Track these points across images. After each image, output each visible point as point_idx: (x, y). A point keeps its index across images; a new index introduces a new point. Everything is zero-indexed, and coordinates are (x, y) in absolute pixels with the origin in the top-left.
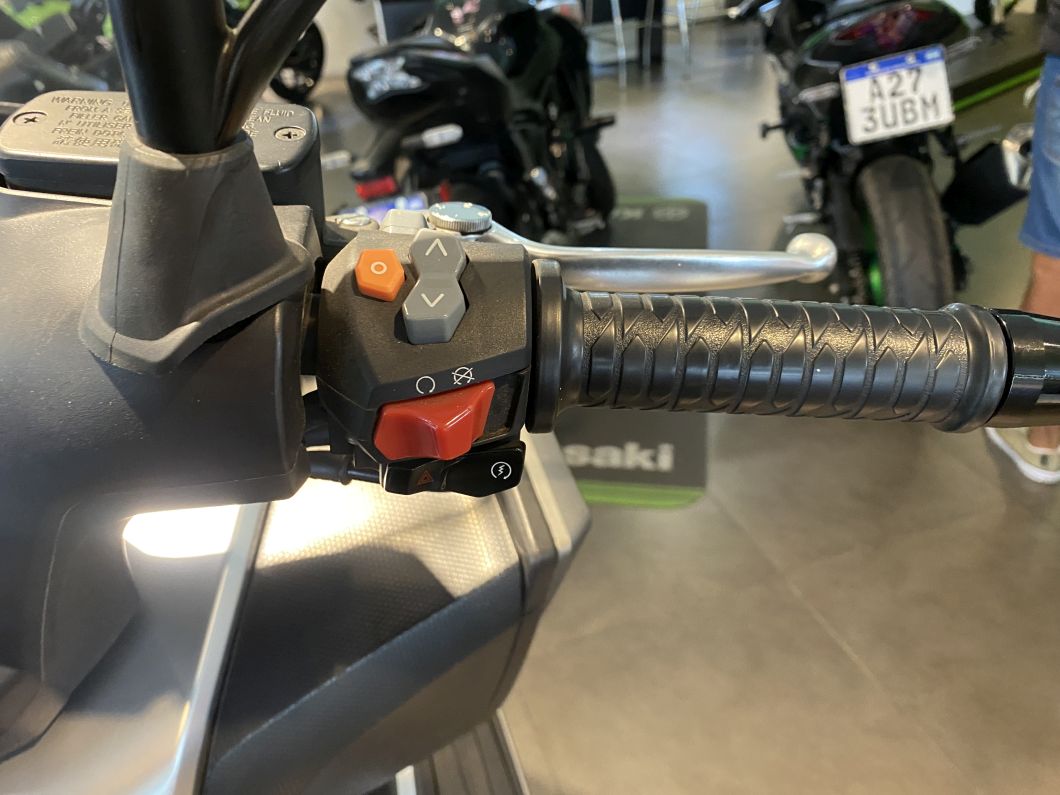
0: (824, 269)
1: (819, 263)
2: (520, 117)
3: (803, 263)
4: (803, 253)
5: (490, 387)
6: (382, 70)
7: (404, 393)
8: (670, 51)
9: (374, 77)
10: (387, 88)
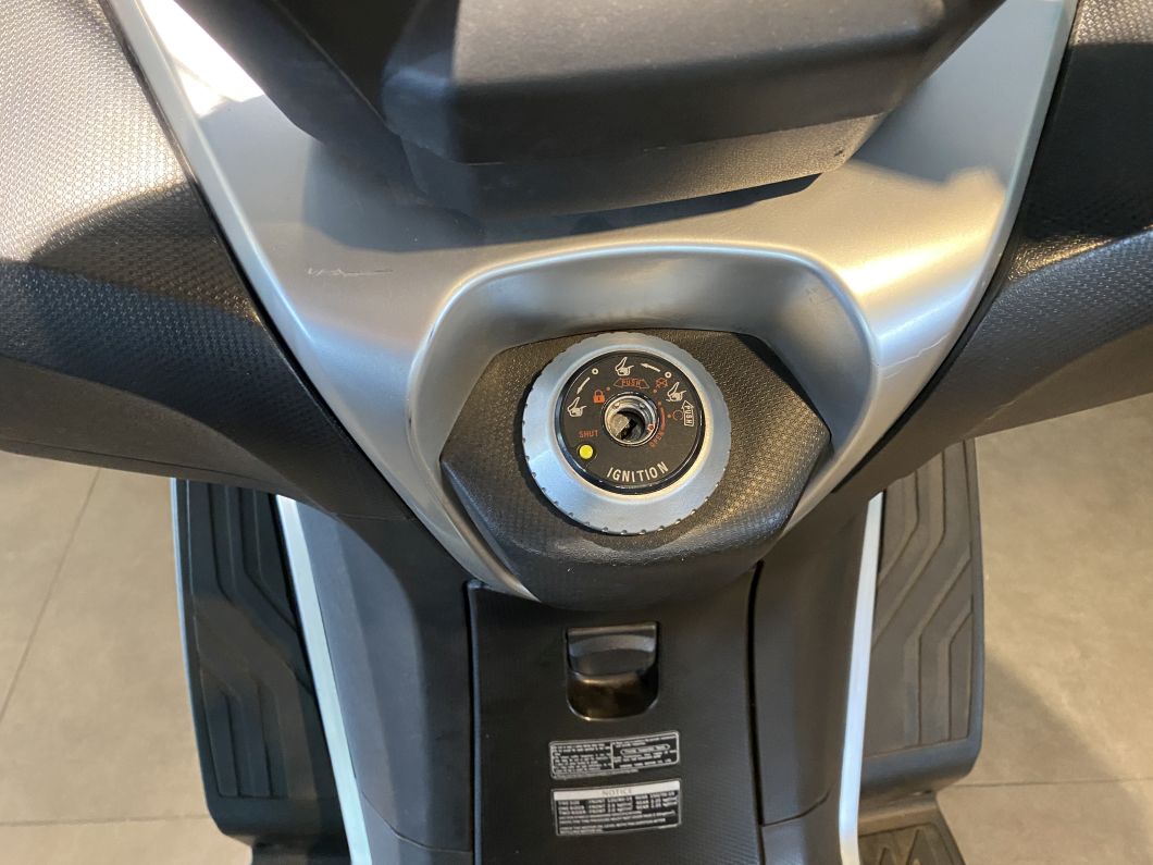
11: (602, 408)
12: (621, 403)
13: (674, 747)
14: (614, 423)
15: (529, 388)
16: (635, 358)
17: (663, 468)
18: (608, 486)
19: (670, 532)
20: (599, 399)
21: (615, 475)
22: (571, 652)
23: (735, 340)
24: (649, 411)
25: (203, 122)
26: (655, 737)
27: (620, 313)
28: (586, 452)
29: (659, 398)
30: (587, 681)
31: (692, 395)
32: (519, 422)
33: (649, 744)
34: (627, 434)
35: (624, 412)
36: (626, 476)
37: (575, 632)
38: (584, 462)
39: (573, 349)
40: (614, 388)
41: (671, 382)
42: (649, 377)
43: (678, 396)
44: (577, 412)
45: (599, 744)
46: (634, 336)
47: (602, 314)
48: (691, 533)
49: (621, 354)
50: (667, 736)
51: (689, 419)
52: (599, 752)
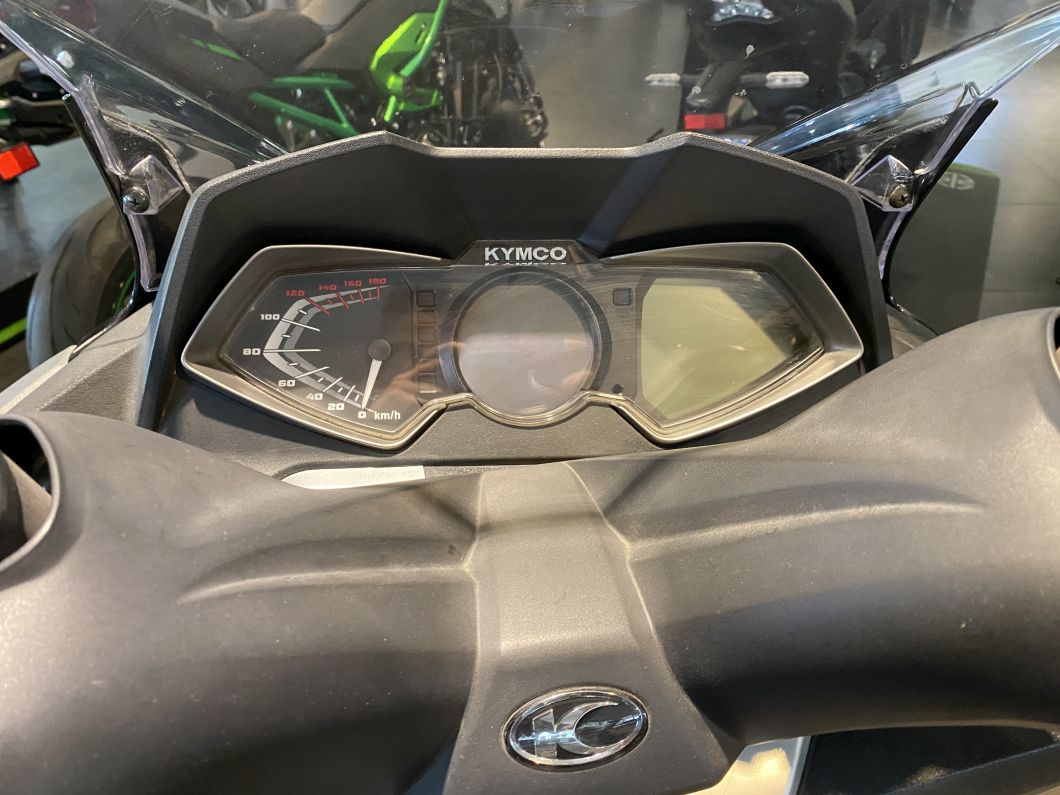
10: (734, 12)
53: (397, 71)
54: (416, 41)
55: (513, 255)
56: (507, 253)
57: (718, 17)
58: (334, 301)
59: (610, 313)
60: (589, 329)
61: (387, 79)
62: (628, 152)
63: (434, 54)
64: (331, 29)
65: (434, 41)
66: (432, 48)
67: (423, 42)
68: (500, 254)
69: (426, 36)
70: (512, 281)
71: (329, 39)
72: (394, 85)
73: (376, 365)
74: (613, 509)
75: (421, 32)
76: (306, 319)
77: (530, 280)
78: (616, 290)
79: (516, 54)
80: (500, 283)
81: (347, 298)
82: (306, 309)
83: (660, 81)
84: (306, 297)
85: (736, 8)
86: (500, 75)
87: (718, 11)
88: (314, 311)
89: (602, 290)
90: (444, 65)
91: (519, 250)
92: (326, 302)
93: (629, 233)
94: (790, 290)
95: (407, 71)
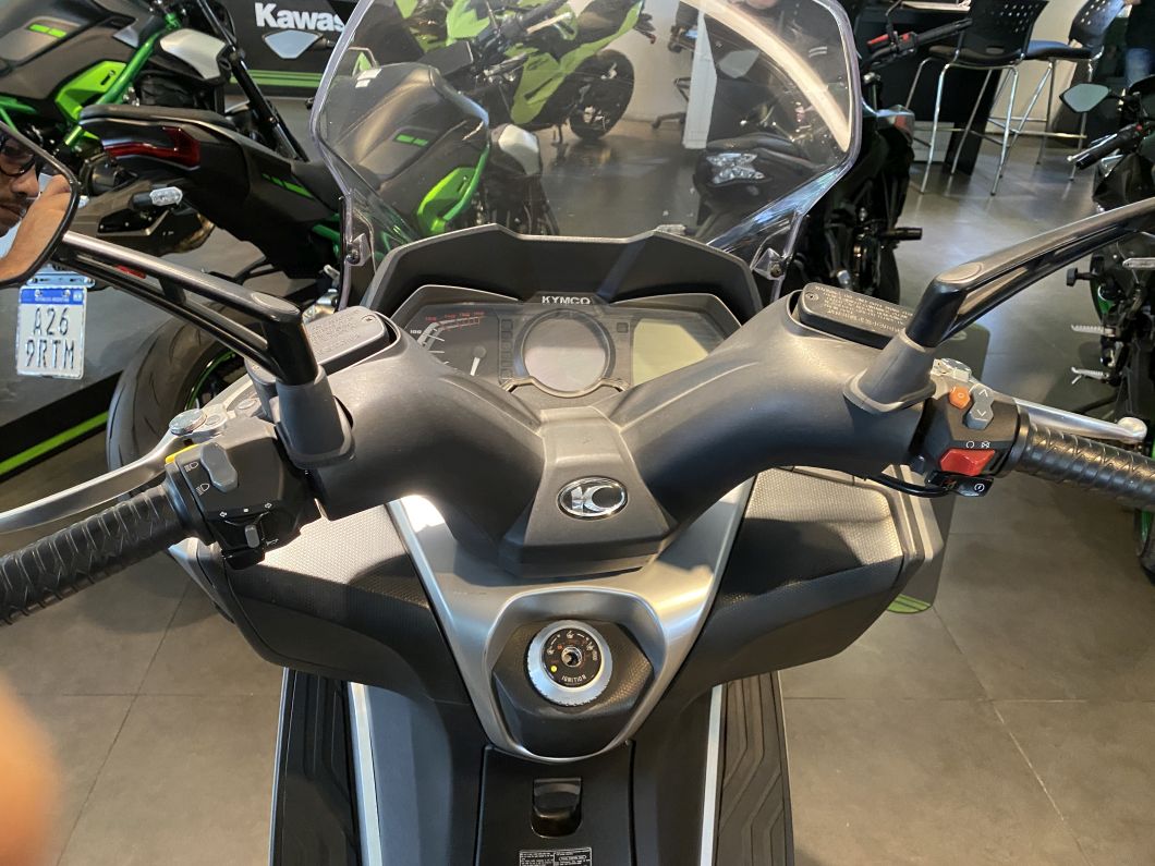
0: (1137, 438)
1: (1135, 435)
2: (836, 216)
3: (1128, 433)
4: (1127, 427)
5: (994, 452)
6: (735, 160)
7: (960, 446)
8: (982, 161)
9: (727, 165)
10: (732, 176)
11: (561, 651)
12: (567, 650)
13: (588, 858)
14: (566, 659)
15: (531, 642)
16: (575, 631)
17: (584, 677)
18: (563, 683)
19: (587, 705)
20: (560, 647)
21: (565, 679)
22: (536, 794)
23: (615, 626)
24: (579, 653)
25: (417, 535)
26: (578, 850)
27: (569, 612)
28: (554, 669)
29: (583, 648)
30: (542, 816)
31: (596, 648)
32: (526, 656)
33: (575, 855)
34: (570, 663)
35: (570, 654)
36: (570, 680)
37: (538, 781)
38: (552, 673)
39: (550, 626)
40: (566, 643)
41: (589, 642)
42: (580, 640)
43: (591, 648)
44: (551, 652)
45: (546, 853)
46: (576, 622)
47: (562, 612)
48: (596, 707)
49: (569, 630)
50: (585, 850)
51: (595, 658)
52: (547, 858)
53: (440, 215)
54: (459, 189)
55: (559, 300)
56: (556, 299)
57: (717, 180)
58: (453, 324)
59: (615, 336)
60: (603, 346)
61: (432, 222)
62: (623, 240)
63: (473, 202)
64: (385, 178)
65: (473, 192)
66: (472, 197)
67: (465, 191)
68: (551, 300)
69: (467, 187)
70: (557, 315)
71: (383, 186)
72: (437, 228)
73: (477, 361)
74: (613, 415)
75: (462, 184)
76: (437, 334)
77: (567, 316)
78: (618, 324)
79: (544, 207)
80: (549, 317)
81: (461, 322)
82: (437, 328)
83: (669, 230)
84: (437, 321)
85: (733, 172)
86: (530, 222)
87: (717, 173)
88: (442, 329)
89: (611, 322)
90: (482, 213)
91: (562, 299)
92: (449, 324)
93: (625, 289)
94: (718, 324)
95: (449, 216)
